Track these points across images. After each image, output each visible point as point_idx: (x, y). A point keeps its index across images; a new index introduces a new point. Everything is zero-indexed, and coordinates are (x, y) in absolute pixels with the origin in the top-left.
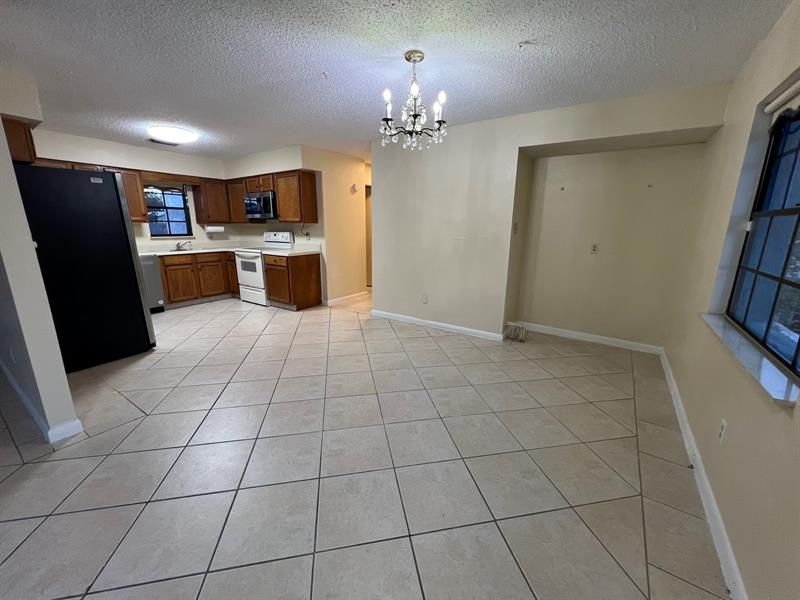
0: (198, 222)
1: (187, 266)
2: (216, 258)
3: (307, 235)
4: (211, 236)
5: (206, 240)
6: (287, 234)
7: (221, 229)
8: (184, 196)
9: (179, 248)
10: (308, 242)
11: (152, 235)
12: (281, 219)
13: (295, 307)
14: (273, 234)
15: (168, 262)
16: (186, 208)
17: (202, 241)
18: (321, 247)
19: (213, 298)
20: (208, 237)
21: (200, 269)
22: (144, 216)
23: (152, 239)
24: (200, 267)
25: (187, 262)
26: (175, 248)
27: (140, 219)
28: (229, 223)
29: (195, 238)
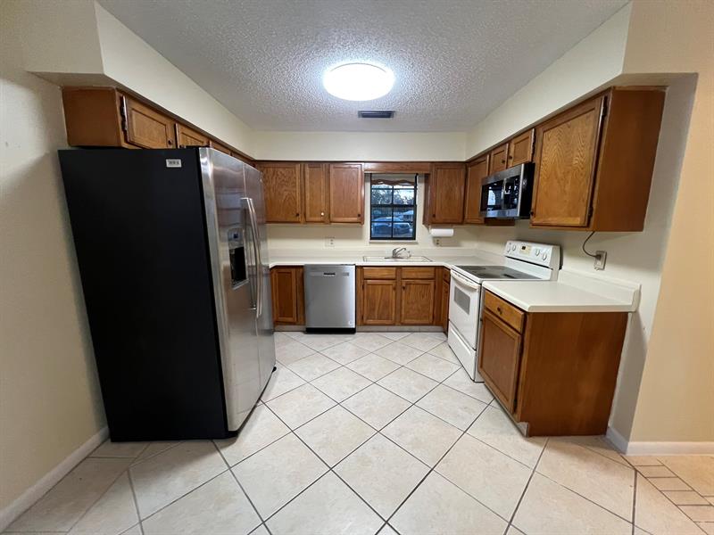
0: (424, 222)
1: (390, 282)
2: (431, 275)
3: (598, 257)
4: (438, 241)
5: (430, 246)
6: (547, 250)
7: (449, 232)
9: (395, 256)
10: (600, 274)
11: (371, 238)
12: (535, 220)
13: (524, 426)
14: (519, 245)
15: (367, 274)
16: (415, 206)
17: (424, 249)
18: (638, 294)
19: (414, 328)
20: (434, 241)
21: (404, 288)
22: (359, 215)
23: (370, 243)
24: (404, 285)
25: (390, 277)
26: (391, 255)
27: (355, 219)
28: (461, 224)
29: (417, 243)
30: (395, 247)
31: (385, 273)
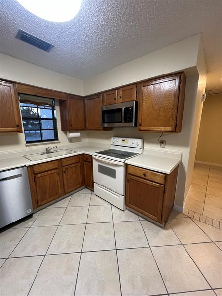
1: (54, 171)
2: (78, 160)
3: (162, 142)
6: (139, 141)
7: (78, 134)
8: (53, 110)
9: (48, 152)
11: (26, 142)
12: (142, 128)
15: (37, 170)
16: (54, 120)
20: (69, 140)
21: (64, 172)
22: (18, 126)
23: (26, 146)
24: (64, 170)
25: (55, 167)
26: (45, 151)
27: (14, 129)
28: (84, 130)
29: (60, 142)
30: (47, 146)
31: (51, 166)
